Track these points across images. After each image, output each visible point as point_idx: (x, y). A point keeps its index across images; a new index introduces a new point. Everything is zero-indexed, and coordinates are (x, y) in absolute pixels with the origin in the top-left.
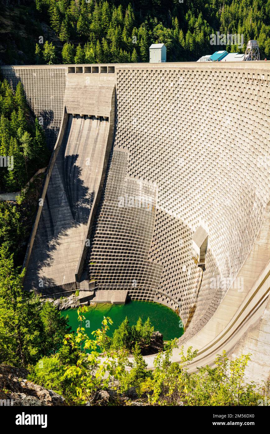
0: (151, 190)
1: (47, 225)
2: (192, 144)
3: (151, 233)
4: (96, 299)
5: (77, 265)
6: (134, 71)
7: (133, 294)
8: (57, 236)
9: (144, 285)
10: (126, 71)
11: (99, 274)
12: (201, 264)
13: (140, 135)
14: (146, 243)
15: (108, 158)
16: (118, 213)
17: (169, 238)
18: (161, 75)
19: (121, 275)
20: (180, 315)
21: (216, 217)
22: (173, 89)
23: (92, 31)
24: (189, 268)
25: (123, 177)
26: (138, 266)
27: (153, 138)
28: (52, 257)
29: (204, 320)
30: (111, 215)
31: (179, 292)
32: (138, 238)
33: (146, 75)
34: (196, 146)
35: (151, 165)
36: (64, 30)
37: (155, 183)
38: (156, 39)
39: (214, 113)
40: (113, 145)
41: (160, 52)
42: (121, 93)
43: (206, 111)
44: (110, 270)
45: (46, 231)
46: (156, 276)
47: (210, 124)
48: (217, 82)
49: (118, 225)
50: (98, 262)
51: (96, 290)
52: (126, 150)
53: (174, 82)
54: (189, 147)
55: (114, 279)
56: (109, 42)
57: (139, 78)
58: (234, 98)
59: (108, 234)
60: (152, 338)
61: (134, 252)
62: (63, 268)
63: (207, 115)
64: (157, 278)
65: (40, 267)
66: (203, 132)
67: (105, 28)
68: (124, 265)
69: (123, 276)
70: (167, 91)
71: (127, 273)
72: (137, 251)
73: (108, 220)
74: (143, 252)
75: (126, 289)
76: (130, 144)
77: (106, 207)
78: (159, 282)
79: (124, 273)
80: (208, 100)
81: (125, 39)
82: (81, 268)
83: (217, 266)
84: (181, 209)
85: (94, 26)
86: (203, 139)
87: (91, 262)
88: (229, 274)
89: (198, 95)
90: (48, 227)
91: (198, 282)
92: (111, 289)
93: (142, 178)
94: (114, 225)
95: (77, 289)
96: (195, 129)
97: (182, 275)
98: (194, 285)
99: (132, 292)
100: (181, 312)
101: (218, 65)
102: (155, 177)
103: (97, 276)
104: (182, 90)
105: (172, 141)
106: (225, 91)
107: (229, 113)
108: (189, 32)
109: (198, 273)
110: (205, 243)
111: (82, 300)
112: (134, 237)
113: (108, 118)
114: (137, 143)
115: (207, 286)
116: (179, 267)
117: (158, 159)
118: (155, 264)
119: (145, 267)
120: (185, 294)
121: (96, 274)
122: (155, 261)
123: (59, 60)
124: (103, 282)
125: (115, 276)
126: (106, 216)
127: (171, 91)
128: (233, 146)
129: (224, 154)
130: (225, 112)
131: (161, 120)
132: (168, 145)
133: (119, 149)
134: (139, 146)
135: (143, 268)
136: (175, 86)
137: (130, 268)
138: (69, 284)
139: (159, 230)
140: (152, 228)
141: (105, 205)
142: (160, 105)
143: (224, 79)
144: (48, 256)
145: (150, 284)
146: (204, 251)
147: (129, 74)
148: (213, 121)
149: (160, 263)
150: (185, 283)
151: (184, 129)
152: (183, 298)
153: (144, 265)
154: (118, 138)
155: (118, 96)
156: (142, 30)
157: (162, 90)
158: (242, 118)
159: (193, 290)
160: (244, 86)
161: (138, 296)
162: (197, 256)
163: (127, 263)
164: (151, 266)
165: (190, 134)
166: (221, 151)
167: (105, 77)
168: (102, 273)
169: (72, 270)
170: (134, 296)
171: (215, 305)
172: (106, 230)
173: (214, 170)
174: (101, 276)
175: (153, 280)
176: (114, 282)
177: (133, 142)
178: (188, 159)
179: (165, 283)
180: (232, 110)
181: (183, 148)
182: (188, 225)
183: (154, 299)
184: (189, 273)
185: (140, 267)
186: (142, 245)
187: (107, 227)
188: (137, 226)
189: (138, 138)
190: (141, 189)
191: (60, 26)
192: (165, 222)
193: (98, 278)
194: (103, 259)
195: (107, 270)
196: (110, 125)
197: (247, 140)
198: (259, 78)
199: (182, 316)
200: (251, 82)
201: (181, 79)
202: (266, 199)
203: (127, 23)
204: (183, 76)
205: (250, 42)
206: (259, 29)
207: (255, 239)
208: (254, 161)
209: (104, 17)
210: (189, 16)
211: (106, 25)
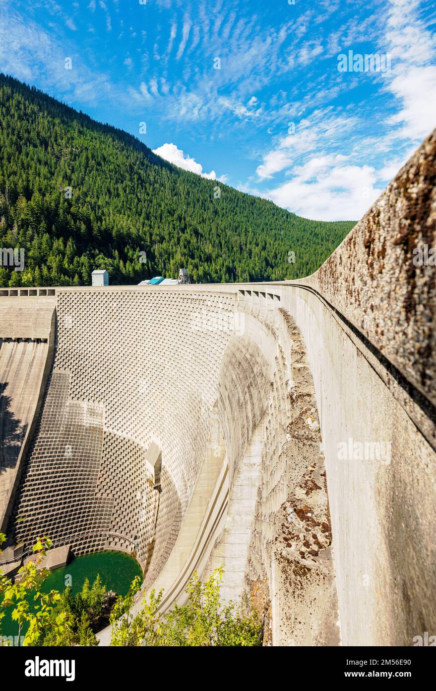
0: (97, 411)
2: (138, 359)
3: (99, 461)
6: (76, 293)
7: (77, 548)
10: (68, 294)
11: (30, 533)
12: (156, 485)
13: (83, 355)
14: (93, 475)
15: (46, 383)
16: (58, 445)
17: (120, 463)
18: (104, 297)
20: (137, 558)
21: (167, 429)
22: (116, 309)
24: (144, 494)
25: (63, 401)
26: (84, 506)
27: (98, 357)
29: (165, 555)
30: (49, 449)
32: (82, 471)
33: (89, 297)
34: (142, 360)
35: (96, 385)
37: (101, 403)
38: (98, 267)
39: (157, 328)
40: (52, 368)
41: (102, 277)
42: (62, 315)
43: (149, 327)
46: (106, 515)
47: (154, 338)
48: (157, 302)
49: (58, 460)
50: (29, 516)
51: (23, 558)
52: (67, 371)
53: (117, 303)
54: (135, 362)
55: (52, 534)
56: (49, 268)
57: (81, 300)
58: (173, 315)
59: (44, 474)
60: (104, 603)
61: (78, 490)
63: (151, 330)
64: (107, 517)
66: (148, 346)
67: (44, 256)
68: (65, 510)
70: (111, 311)
72: (82, 487)
73: (44, 455)
74: (90, 487)
75: (67, 543)
76: (72, 364)
77: (42, 440)
78: (110, 521)
80: (150, 318)
81: (66, 266)
83: (173, 483)
84: (131, 427)
86: (149, 352)
87: (19, 517)
88: (186, 489)
89: (140, 313)
91: (155, 508)
93: (86, 400)
94: (53, 460)
96: (140, 344)
99: (76, 546)
100: (138, 553)
101: (156, 288)
102: (101, 397)
103: (27, 535)
104: (125, 309)
105: (118, 357)
106: (164, 309)
107: (170, 328)
108: (128, 262)
109: (154, 497)
110: (159, 460)
112: (78, 471)
113: (47, 339)
114: (80, 363)
115: (165, 510)
116: (133, 495)
117: (104, 377)
118: (105, 499)
119: (93, 505)
120: (142, 528)
121: (26, 533)
122: (105, 495)
126: (43, 451)
127: (115, 311)
128: (176, 356)
129: (170, 364)
130: (167, 327)
131: (105, 338)
132: (114, 362)
133: (59, 372)
134: (82, 366)
135: (90, 507)
136: (118, 306)
139: (108, 456)
140: (100, 454)
141: (41, 438)
142: (104, 324)
143: (163, 299)
145: (99, 527)
146: (158, 469)
147: (71, 296)
148: (156, 335)
149: (110, 496)
151: (129, 345)
152: (140, 534)
153: (91, 503)
154: (58, 359)
155: (59, 317)
156: (84, 259)
157: (106, 310)
158: (182, 331)
159: (151, 520)
160: (180, 304)
161: (84, 548)
162: (151, 477)
164: (100, 503)
165: (135, 349)
166: (166, 363)
167: (45, 300)
170: (79, 549)
171: (175, 531)
172: (42, 470)
173: (161, 381)
174: (33, 534)
177: (75, 362)
178: (136, 374)
179: (117, 520)
180: (173, 325)
181: (129, 363)
182: (140, 443)
183: (104, 546)
184: (144, 500)
185: (86, 508)
186: (88, 479)
187: (43, 465)
188: (81, 456)
189: (81, 357)
190: (85, 412)
192: (114, 445)
193: (29, 538)
194: (36, 510)
195: (41, 523)
196: (49, 347)
197: (189, 350)
198: (192, 297)
199: (140, 559)
200: (185, 300)
201: (124, 300)
202: (212, 402)
203: (68, 252)
204: (126, 297)
205: (181, 270)
206: (187, 262)
207: (207, 443)
208: (197, 368)
209: (44, 246)
210: (128, 249)
211: (46, 253)
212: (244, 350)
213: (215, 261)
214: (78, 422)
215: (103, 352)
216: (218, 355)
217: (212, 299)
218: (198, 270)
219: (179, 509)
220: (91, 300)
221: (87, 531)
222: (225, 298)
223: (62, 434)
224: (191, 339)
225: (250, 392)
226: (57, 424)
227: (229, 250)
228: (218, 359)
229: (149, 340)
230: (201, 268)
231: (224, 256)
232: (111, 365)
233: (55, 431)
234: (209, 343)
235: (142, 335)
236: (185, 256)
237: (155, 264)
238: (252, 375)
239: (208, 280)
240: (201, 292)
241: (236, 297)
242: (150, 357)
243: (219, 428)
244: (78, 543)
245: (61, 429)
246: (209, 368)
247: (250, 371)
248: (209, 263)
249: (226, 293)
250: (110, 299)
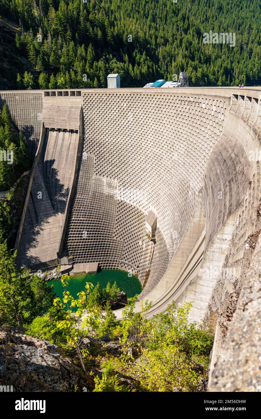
0: (113, 185)
1: (32, 216)
2: (142, 150)
3: (115, 217)
4: (74, 271)
5: (58, 245)
6: (96, 94)
7: (103, 265)
8: (41, 224)
9: (110, 257)
10: (90, 95)
11: (76, 252)
12: (153, 239)
14: (111, 226)
15: (79, 162)
16: (89, 204)
17: (128, 221)
18: (117, 97)
19: (93, 251)
20: (139, 278)
21: (162, 203)
22: (126, 108)
23: (62, 64)
24: (144, 242)
25: (91, 176)
26: (106, 243)
27: (113, 146)
28: (38, 240)
29: (157, 280)
30: (83, 205)
31: (138, 261)
32: (104, 222)
33: (105, 98)
34: (145, 151)
35: (112, 166)
36: (40, 63)
37: (116, 179)
38: (112, 71)
39: (157, 126)
40: (82, 152)
41: (115, 80)
42: (87, 112)
43: (151, 124)
44: (84, 247)
45: (32, 221)
46: (119, 250)
47: (155, 134)
48: (158, 103)
49: (89, 213)
50: (74, 242)
51: (73, 264)
52: (92, 155)
53: (127, 103)
54: (140, 152)
55: (88, 254)
56: (76, 72)
57: (100, 100)
58: (172, 115)
59: (81, 220)
60: (118, 297)
61: (102, 233)
62: (47, 248)
63: (153, 127)
64: (120, 252)
65: (28, 248)
66: (150, 140)
67: (72, 62)
68: (95, 243)
69: (94, 252)
70: (122, 110)
71: (97, 249)
72: (104, 232)
73: (81, 209)
74: (109, 232)
75: (97, 261)
76: (96, 150)
77: (79, 200)
78: (122, 254)
79: (95, 249)
80: (153, 116)
81: (88, 70)
82: (61, 248)
83: (164, 240)
84: (136, 198)
85: (64, 60)
86: (150, 145)
87: (69, 242)
88: (173, 245)
89: (145, 112)
90: (34, 217)
91: (151, 252)
92: (86, 262)
93: (105, 176)
94: (86, 213)
95: (58, 264)
96: (144, 138)
97: (139, 248)
98: (148, 255)
99: (102, 264)
100: (139, 276)
101: (159, 90)
102: (115, 175)
103: (74, 253)
104: (133, 109)
105: (128, 147)
106: (165, 110)
107: (169, 126)
108: (136, 65)
109: (151, 246)
110: (155, 223)
111: (63, 272)
112: (102, 222)
113: (77, 130)
114: (101, 149)
115: (158, 255)
116: (136, 242)
117: (117, 161)
118: (119, 241)
119: (111, 243)
120: (142, 262)
121: (73, 252)
122: (118, 239)
123: (36, 86)
124: (79, 257)
125: (88, 252)
126: (79, 206)
127: (125, 110)
128: (172, 150)
129: (166, 156)
130: (166, 125)
131: (118, 132)
132: (124, 151)
133: (87, 155)
134: (102, 152)
135: (110, 244)
136: (128, 106)
137: (100, 245)
138: (53, 260)
139: (120, 215)
140: (115, 213)
141: (78, 198)
142: (117, 120)
143: (164, 100)
144: (34, 240)
145: (115, 256)
146: (154, 229)
147: (92, 97)
148: (157, 131)
149: (122, 240)
150: (141, 254)
151: (136, 138)
152: (141, 265)
153: (110, 242)
154: (86, 146)
155: (85, 114)
156: (101, 64)
157: (118, 109)
158: (178, 129)
159: (148, 259)
160: (178, 105)
161: (107, 266)
162: (149, 233)
163: (97, 242)
164: (116, 243)
165: (140, 142)
166: (164, 154)
167: (74, 100)
168: (78, 250)
169: (54, 249)
170: (104, 266)
171: (164, 268)
172: (80, 217)
173: (159, 168)
174: (77, 253)
175: (117, 253)
176: (87, 257)
177: (97, 149)
178: (140, 161)
179: (127, 254)
180: (171, 124)
181: (136, 152)
182: (142, 210)
183: (118, 267)
184: (144, 246)
186: (108, 227)
187: (80, 215)
188: (104, 213)
189: (101, 145)
190: (105, 185)
191: (36, 60)
192: (124, 209)
193: (75, 254)
194: (78, 240)
195: (81, 247)
196: (80, 136)
197: (182, 146)
198: (189, 100)
199: (140, 279)
200: (183, 103)
201: (132, 101)
202: (198, 188)
203: (89, 58)
204: (134, 98)
205: (181, 73)
206: (187, 64)
207: (191, 218)
208: (188, 161)
209: (71, 53)
210: (136, 53)
211: (73, 59)
212: (230, 151)
213: (214, 62)
214: (101, 191)
215: (116, 142)
216: (207, 151)
217: (207, 102)
218: (197, 72)
219: (167, 256)
220: (107, 100)
221: (108, 257)
222: (219, 101)
223: (91, 197)
224: (185, 136)
225: (230, 185)
226: (87, 191)
227: (229, 50)
228: (206, 155)
229: (151, 135)
230: (200, 70)
231: (223, 57)
232: (123, 152)
233: (86, 195)
234: (200, 141)
235: (146, 131)
236: (186, 58)
237: (159, 67)
238: (234, 173)
239: (205, 81)
240: (198, 95)
241: (229, 101)
242: (152, 148)
243: (201, 208)
244: (103, 262)
245: (90, 194)
246: (198, 161)
247: (233, 168)
248: (208, 65)
249: (220, 97)
250: (122, 100)
